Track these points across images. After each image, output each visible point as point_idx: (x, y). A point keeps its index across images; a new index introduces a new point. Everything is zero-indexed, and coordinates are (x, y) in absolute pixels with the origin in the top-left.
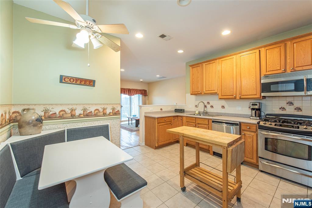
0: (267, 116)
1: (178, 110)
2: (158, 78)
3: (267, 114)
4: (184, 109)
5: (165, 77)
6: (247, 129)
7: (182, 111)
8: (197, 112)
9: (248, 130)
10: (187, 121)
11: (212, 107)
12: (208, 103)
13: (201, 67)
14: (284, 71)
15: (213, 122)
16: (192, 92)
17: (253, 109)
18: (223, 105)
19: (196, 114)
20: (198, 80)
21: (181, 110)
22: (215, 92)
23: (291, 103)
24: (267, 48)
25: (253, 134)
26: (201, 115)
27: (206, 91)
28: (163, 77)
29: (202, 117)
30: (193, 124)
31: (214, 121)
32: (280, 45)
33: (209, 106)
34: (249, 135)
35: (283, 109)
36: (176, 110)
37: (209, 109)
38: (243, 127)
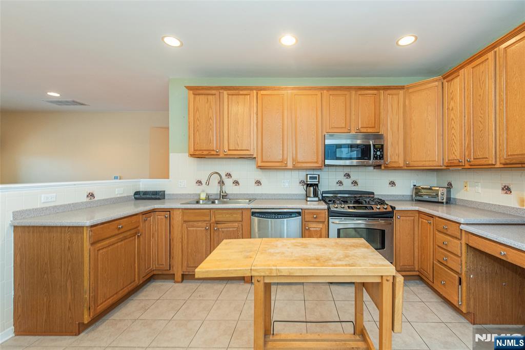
0: (324, 195)
1: (145, 193)
2: (52, 102)
3: (323, 192)
4: (164, 191)
5: (82, 104)
6: (312, 220)
7: (158, 196)
8: (203, 196)
9: (315, 220)
10: (186, 219)
11: (236, 183)
12: (229, 175)
13: (217, 96)
14: (349, 131)
15: (253, 214)
16: (195, 150)
17: (309, 185)
18: (258, 178)
19: (201, 202)
20: (211, 125)
21: (155, 193)
22: (249, 154)
23: (348, 176)
24: (331, 92)
25: (321, 226)
26: (213, 203)
27: (229, 150)
28: (75, 103)
29: (217, 205)
30: (204, 224)
31: (255, 213)
32: (346, 93)
33: (228, 182)
34: (315, 229)
35: (340, 183)
36: (137, 193)
37: (229, 188)
38: (308, 217)
